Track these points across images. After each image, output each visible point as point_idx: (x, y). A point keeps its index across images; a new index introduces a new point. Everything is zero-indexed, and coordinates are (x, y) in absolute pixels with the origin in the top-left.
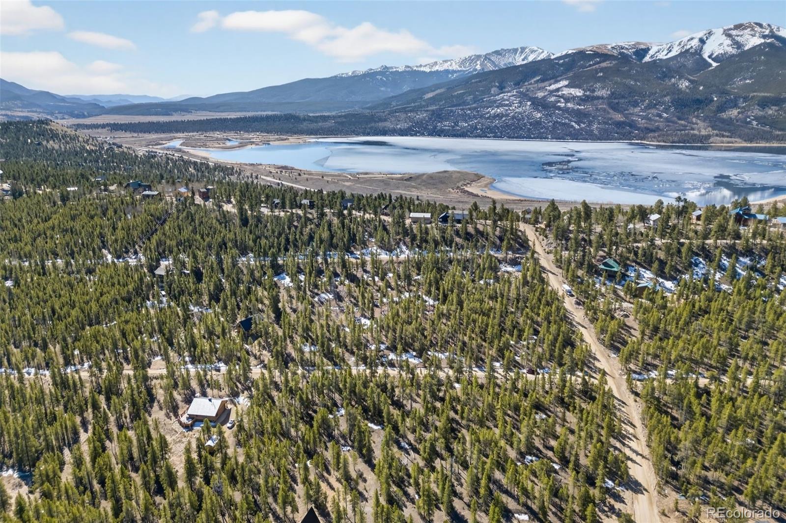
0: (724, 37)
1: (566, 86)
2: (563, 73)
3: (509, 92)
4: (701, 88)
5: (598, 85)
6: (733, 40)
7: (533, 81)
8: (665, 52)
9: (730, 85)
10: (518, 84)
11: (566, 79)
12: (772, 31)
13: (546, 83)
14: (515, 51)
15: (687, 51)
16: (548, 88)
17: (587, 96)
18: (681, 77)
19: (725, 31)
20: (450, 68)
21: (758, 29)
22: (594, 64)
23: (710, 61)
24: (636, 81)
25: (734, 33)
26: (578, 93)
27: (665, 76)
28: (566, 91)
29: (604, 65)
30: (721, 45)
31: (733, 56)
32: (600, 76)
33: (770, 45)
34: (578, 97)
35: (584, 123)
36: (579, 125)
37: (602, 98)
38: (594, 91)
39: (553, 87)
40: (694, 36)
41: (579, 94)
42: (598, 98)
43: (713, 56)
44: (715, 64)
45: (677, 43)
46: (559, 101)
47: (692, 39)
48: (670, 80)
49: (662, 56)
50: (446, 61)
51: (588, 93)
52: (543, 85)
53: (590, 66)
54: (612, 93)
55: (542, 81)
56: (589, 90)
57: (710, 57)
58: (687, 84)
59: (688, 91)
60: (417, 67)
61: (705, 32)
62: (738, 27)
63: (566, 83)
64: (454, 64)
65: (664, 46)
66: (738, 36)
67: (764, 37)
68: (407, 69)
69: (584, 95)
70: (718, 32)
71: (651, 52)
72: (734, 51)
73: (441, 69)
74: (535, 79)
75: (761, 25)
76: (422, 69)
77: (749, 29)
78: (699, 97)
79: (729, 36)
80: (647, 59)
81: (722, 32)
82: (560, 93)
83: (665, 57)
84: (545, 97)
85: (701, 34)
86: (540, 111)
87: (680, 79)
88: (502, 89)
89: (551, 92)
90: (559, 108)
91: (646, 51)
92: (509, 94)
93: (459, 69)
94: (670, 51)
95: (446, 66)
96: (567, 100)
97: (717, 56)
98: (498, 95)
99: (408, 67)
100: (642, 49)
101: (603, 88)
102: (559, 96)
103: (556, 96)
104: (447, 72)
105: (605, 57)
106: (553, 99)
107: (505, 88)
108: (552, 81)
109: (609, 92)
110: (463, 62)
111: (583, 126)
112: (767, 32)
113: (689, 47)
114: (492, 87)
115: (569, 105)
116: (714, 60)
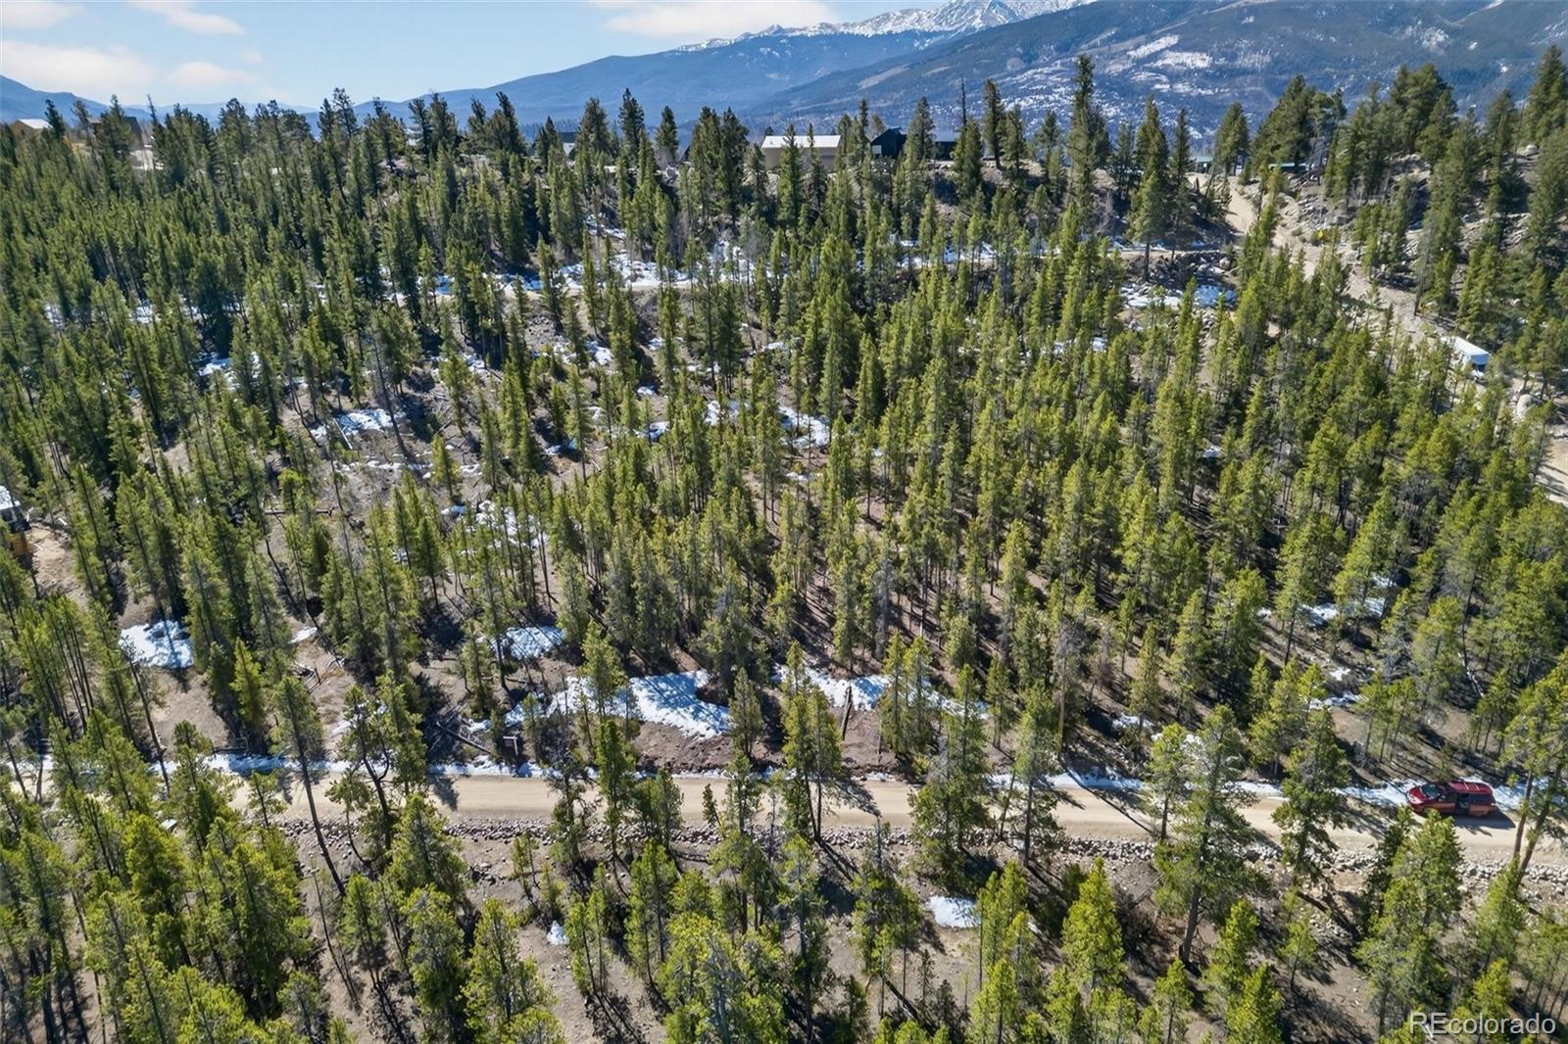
1: (1173, 48)
2: (1167, 21)
3: (1043, 66)
4: (1473, 46)
5: (1244, 43)
7: (1098, 41)
9: (1538, 39)
10: (1064, 49)
11: (1172, 32)
13: (1129, 43)
16: (1132, 53)
17: (1221, 70)
18: (1429, 22)
20: (918, 27)
24: (1327, 33)
26: (1200, 61)
27: (1391, 23)
28: (1171, 60)
32: (1247, 25)
34: (1198, 70)
35: (1213, 127)
36: (1202, 131)
37: (1253, 72)
38: (1233, 57)
39: (1144, 51)
41: (1200, 64)
42: (1244, 72)
46: (1159, 81)
48: (1402, 32)
50: (906, 12)
51: (1222, 61)
52: (1121, 46)
54: (1276, 62)
55: (1119, 38)
56: (1224, 55)
58: (1441, 38)
59: (1442, 52)
60: (846, 25)
63: (1173, 40)
64: (925, 17)
68: (825, 32)
69: (1212, 65)
73: (898, 30)
74: (1104, 36)
76: (857, 31)
78: (1467, 65)
82: (1159, 63)
84: (1125, 72)
86: (1116, 103)
87: (1425, 27)
88: (1030, 60)
89: (1140, 63)
90: (1159, 94)
92: (1046, 70)
93: (936, 28)
95: (907, 24)
96: (1174, 77)
98: (1024, 71)
99: (828, 26)
101: (1255, 50)
102: (1158, 71)
103: (1151, 70)
104: (910, 34)
106: (1143, 76)
107: (1036, 57)
108: (1142, 38)
109: (1267, 59)
110: (944, 14)
111: (1210, 132)
114: (1009, 56)
115: (1182, 88)
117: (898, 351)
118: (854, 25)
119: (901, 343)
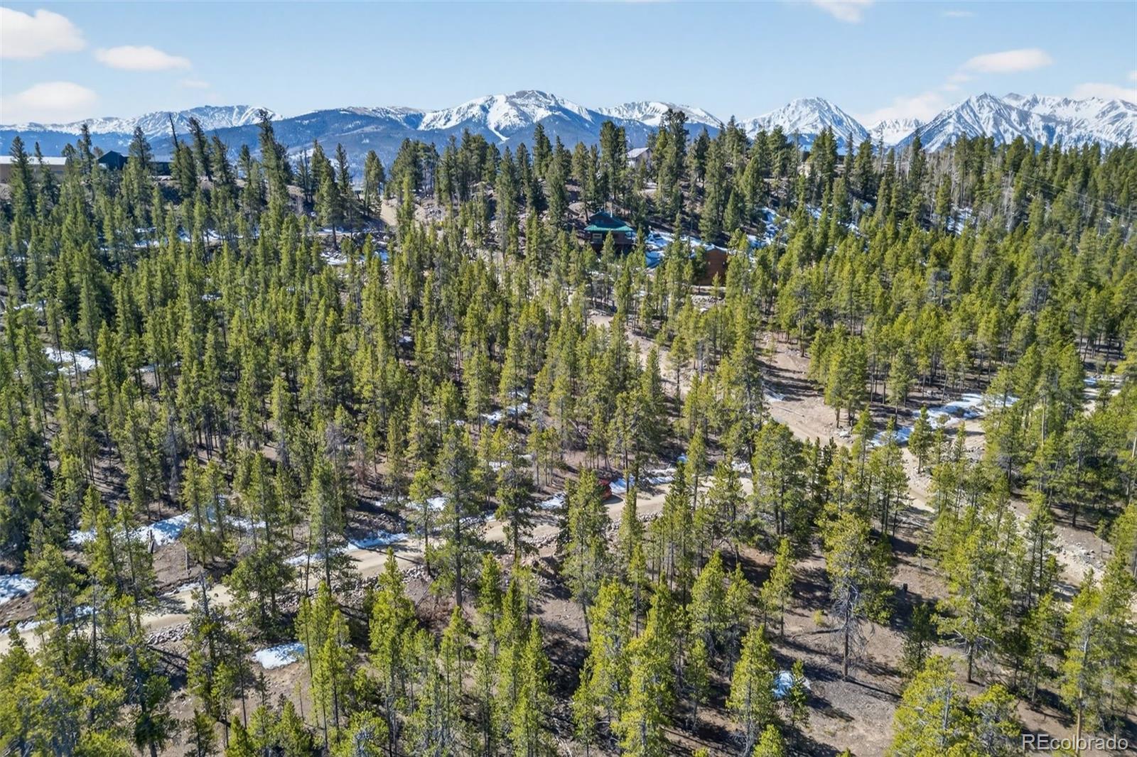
0: (508, 106)
6: (519, 110)
8: (443, 121)
12: (556, 102)
14: (230, 110)
15: (469, 120)
19: (507, 98)
20: (119, 130)
21: (542, 98)
22: (355, 129)
23: (497, 134)
25: (518, 101)
29: (368, 129)
30: (506, 115)
31: (521, 129)
33: (558, 117)
40: (473, 101)
43: (502, 127)
44: (504, 139)
45: (455, 110)
47: (472, 106)
49: (440, 125)
50: (110, 119)
53: (349, 130)
57: (497, 129)
60: (54, 125)
61: (486, 98)
62: (522, 94)
64: (124, 124)
65: (441, 113)
66: (523, 105)
67: (551, 108)
68: (34, 129)
70: (501, 99)
71: (427, 119)
72: (523, 124)
75: (545, 95)
76: (65, 130)
77: (533, 99)
79: (514, 105)
80: (422, 127)
81: (505, 99)
83: (444, 127)
85: (481, 101)
91: (419, 117)
94: (449, 120)
95: (110, 128)
97: (505, 128)
99: (36, 125)
100: (414, 116)
105: (368, 119)
112: (553, 104)
113: (470, 115)
116: (502, 133)
117: (150, 287)
118: (61, 126)
119: (150, 284)
